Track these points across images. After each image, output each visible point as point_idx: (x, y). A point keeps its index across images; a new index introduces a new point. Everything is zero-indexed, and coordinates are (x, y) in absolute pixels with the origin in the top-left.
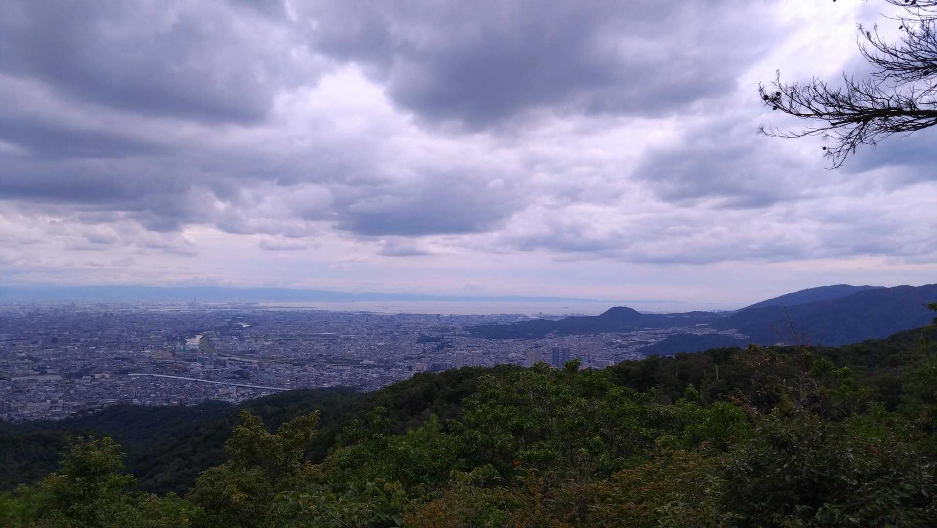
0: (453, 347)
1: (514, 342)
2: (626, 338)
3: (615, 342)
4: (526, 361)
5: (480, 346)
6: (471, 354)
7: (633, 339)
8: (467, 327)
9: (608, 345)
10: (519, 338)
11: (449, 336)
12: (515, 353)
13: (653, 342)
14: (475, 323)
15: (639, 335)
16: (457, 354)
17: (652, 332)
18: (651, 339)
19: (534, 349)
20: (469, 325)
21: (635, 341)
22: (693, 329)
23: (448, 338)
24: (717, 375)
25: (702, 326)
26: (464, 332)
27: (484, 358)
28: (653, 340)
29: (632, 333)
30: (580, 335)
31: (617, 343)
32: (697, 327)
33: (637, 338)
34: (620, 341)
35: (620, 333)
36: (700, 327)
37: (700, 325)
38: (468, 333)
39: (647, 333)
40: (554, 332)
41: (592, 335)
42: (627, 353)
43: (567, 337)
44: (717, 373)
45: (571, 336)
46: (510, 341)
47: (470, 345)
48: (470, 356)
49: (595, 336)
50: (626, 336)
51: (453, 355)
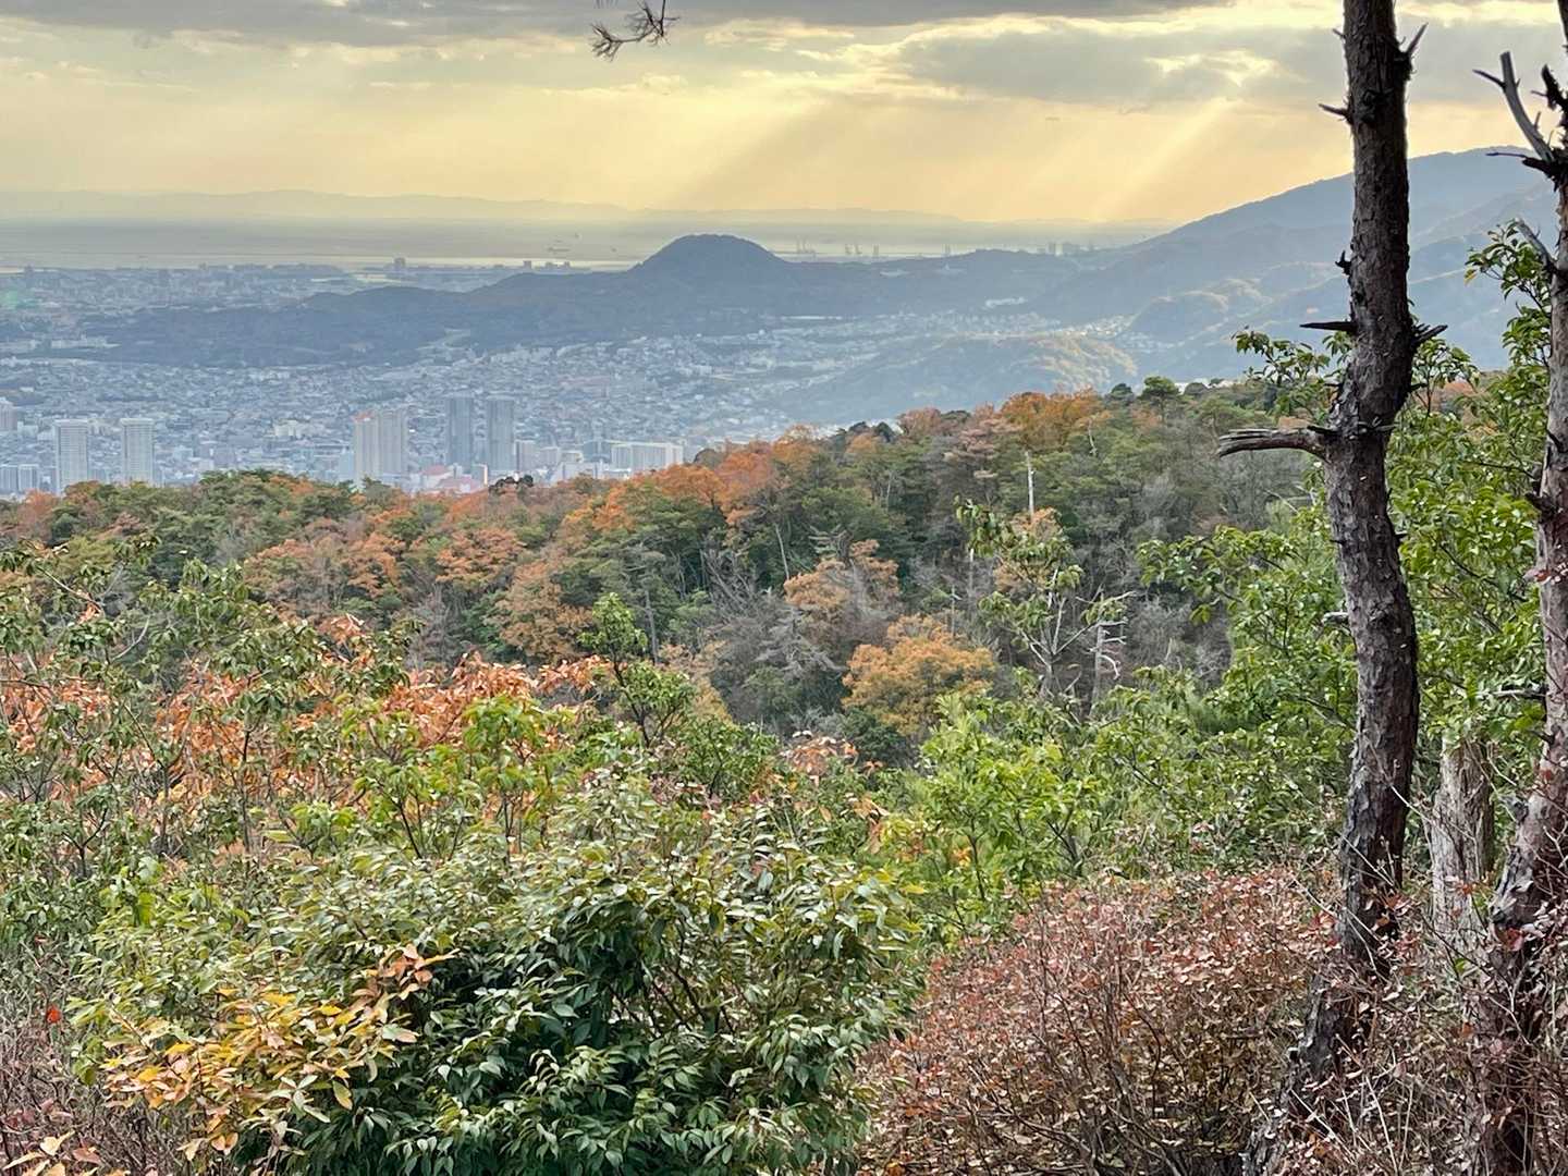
0: (41, 401)
1: (292, 376)
2: (730, 358)
3: (688, 372)
4: (344, 451)
5: (155, 398)
6: (116, 430)
7: (754, 361)
8: (100, 319)
9: (661, 384)
10: (315, 360)
11: (20, 356)
12: (301, 421)
13: (827, 372)
14: (131, 301)
15: (778, 343)
16: (59, 430)
17: (822, 331)
18: (821, 358)
19: (377, 406)
20: (109, 313)
21: (764, 366)
22: (975, 318)
23: (18, 367)
24: (1031, 493)
25: (1006, 305)
26: (85, 341)
27: (170, 445)
28: (829, 363)
29: (752, 337)
30: (556, 348)
31: (696, 376)
32: (989, 313)
33: (769, 357)
34: (704, 369)
35: (707, 340)
36: (999, 311)
37: (999, 302)
38: (105, 345)
39: (807, 338)
40: (451, 340)
41: (601, 347)
42: (735, 414)
43: (505, 358)
44: (1031, 482)
45: (520, 353)
46: (279, 375)
47: (110, 393)
48: (113, 437)
49: (611, 350)
50: (731, 349)
51: (42, 436)
